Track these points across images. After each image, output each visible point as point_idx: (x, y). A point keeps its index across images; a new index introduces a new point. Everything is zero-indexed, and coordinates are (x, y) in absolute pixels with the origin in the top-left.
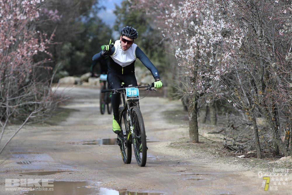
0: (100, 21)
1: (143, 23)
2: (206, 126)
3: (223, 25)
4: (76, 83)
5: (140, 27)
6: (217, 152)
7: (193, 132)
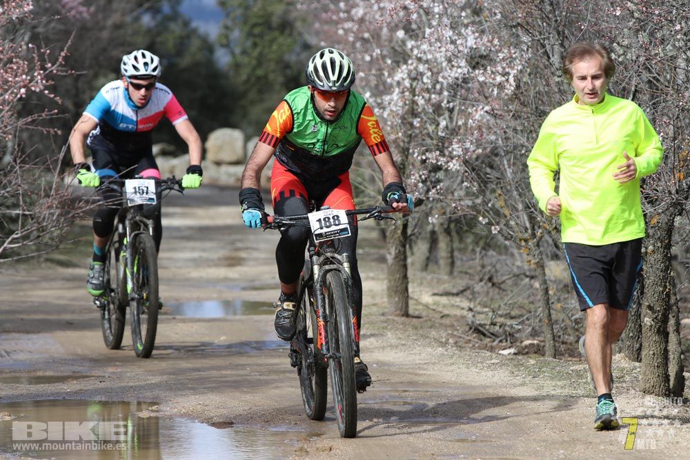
2: (429, 277)
3: (471, 40)
5: (281, 40)
6: (451, 341)
7: (396, 292)
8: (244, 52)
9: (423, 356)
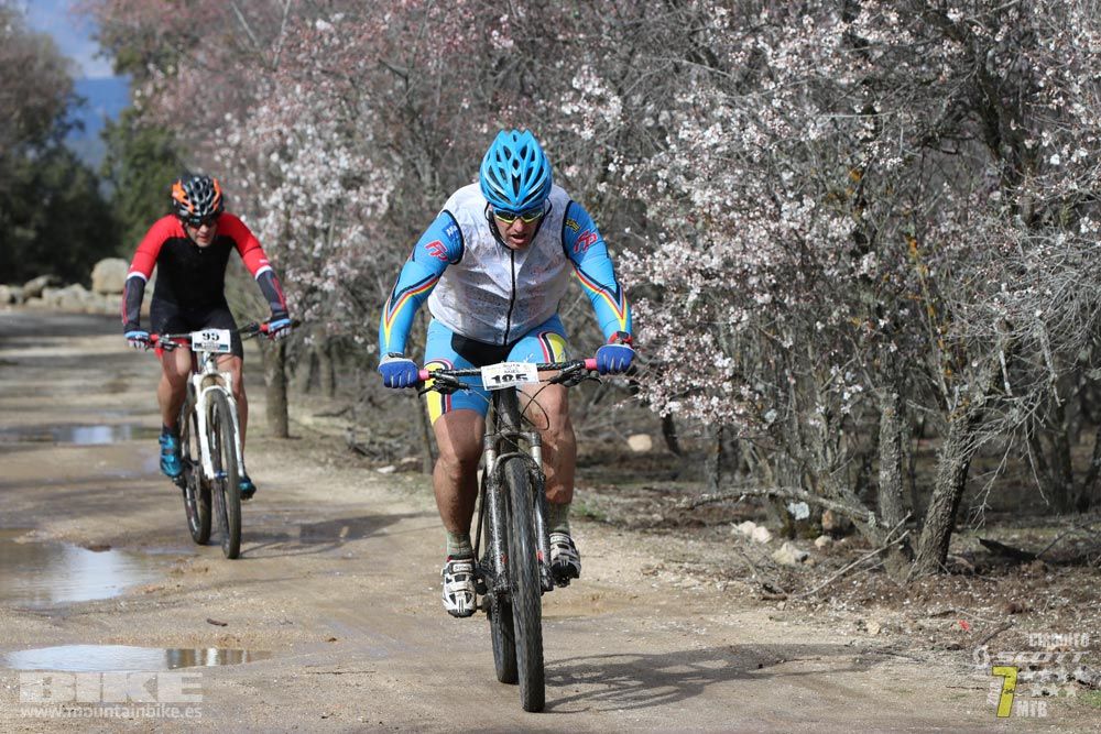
0: (71, 157)
1: (169, 161)
2: (310, 399)
3: (344, 161)
4: (13, 301)
5: (163, 170)
6: (331, 461)
7: (275, 414)
8: (128, 183)
9: (302, 476)
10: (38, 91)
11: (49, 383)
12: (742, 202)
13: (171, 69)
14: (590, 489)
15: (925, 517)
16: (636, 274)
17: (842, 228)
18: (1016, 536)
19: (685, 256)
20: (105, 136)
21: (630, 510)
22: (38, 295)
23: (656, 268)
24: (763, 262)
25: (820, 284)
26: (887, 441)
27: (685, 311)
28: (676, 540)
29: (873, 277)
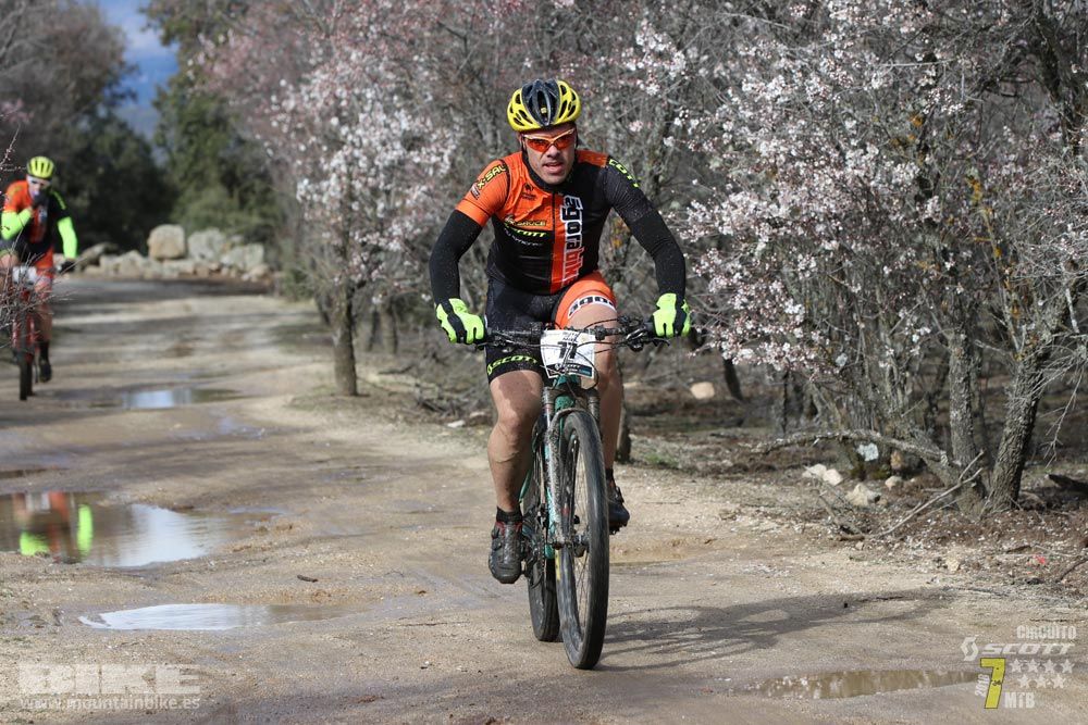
0: (123, 126)
1: (221, 127)
2: (374, 357)
3: (404, 122)
5: (215, 136)
6: (400, 417)
7: (343, 372)
8: (181, 150)
9: (374, 433)
10: (93, 62)
11: (115, 349)
12: (807, 152)
13: (221, 39)
14: (659, 438)
15: (996, 454)
16: (705, 225)
17: (905, 173)
18: (1081, 471)
19: (752, 207)
20: (157, 105)
21: (700, 456)
22: (96, 262)
23: (724, 219)
24: (829, 209)
25: (886, 229)
26: (957, 381)
27: (754, 260)
28: (749, 485)
29: (938, 221)
